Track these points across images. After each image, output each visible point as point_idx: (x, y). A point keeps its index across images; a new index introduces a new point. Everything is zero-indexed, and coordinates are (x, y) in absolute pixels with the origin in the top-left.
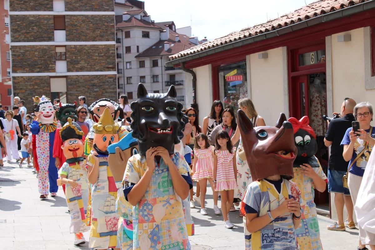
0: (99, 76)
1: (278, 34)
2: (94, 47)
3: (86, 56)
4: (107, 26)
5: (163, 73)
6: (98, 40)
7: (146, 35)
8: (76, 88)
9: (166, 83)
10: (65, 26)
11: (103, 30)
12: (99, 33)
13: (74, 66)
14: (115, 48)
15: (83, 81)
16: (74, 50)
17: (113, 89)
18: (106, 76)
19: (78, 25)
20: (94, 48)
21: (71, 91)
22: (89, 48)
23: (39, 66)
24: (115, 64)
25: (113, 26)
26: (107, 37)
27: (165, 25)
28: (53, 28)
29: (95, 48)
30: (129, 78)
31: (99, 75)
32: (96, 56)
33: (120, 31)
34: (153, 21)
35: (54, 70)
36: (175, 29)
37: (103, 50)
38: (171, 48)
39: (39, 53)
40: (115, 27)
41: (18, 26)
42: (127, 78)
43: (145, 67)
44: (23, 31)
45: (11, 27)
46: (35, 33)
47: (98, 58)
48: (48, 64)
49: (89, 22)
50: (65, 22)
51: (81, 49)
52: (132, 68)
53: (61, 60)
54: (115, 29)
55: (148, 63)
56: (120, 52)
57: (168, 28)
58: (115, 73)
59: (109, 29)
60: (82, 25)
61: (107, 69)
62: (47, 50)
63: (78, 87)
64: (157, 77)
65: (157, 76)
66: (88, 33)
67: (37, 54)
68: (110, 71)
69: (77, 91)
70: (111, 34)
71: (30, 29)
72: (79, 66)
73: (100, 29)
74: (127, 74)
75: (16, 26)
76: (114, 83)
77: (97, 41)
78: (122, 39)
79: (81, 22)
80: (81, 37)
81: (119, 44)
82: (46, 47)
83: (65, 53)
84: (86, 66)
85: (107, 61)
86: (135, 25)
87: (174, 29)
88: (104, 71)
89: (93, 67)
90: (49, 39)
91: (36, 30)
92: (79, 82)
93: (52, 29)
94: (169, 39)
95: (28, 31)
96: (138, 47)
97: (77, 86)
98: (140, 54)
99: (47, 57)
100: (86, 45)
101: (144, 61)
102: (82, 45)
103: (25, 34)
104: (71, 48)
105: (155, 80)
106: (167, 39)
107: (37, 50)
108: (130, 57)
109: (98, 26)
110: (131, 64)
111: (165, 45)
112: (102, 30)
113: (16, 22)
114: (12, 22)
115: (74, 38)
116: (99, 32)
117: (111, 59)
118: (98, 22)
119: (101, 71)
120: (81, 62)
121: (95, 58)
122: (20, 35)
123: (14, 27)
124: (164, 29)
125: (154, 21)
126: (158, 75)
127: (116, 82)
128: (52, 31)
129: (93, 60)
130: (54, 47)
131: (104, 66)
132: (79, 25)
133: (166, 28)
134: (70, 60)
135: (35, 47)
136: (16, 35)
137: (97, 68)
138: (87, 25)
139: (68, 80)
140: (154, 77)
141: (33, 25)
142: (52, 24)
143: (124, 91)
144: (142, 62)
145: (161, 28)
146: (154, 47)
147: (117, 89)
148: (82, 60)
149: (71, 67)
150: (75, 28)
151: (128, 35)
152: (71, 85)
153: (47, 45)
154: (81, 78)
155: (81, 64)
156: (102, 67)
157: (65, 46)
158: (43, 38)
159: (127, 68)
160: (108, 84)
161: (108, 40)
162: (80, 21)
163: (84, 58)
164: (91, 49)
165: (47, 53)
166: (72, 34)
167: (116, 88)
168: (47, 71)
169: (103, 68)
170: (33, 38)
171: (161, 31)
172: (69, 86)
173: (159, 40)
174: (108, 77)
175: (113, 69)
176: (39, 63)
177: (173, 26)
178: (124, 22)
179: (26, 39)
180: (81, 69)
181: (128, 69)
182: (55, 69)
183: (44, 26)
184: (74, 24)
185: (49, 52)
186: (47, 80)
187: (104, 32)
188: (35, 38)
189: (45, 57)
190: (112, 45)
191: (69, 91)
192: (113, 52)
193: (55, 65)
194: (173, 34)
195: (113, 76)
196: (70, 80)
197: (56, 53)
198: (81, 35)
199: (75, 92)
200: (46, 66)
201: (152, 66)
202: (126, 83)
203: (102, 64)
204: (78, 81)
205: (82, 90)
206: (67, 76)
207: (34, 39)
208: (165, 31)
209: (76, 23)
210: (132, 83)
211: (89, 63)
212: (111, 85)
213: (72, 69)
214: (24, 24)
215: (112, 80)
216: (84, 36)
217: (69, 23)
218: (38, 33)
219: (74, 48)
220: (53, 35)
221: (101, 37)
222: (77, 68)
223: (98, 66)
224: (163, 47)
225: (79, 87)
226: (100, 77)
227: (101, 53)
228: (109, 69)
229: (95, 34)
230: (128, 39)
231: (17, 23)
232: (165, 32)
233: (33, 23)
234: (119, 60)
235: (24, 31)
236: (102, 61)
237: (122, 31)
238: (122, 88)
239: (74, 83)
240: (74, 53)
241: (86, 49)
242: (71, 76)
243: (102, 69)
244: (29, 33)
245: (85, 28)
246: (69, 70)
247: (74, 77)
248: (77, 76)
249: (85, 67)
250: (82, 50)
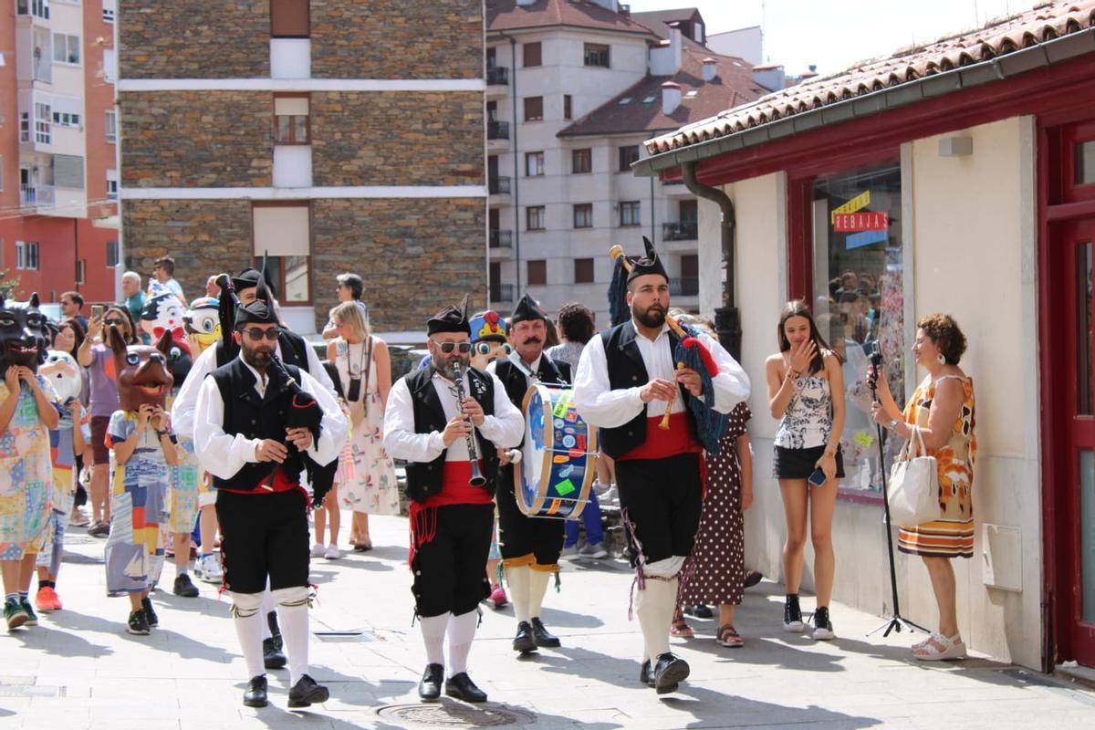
0: (423, 204)
1: (1002, 72)
2: (414, 100)
3: (379, 132)
4: (456, 27)
5: (655, 195)
6: (422, 75)
7: (598, 57)
8: (341, 243)
9: (667, 231)
10: (309, 22)
11: (440, 38)
12: (428, 51)
13: (337, 165)
14: (482, 102)
15: (368, 219)
16: (338, 108)
17: (474, 248)
18: (448, 201)
19: (354, 20)
20: (407, 103)
21: (325, 252)
22: (391, 104)
23: (214, 164)
24: (483, 159)
25: (477, 26)
26: (454, 65)
27: (668, 23)
28: (267, 29)
29: (413, 103)
30: (534, 211)
31: (425, 200)
32: (416, 131)
33: (508, 40)
34: (624, 8)
35: (266, 179)
36: (704, 36)
37: (438, 112)
38: (689, 106)
39: (214, 120)
40: (485, 29)
41: (146, 23)
42: (529, 209)
43: (594, 170)
44: (160, 40)
45: (121, 24)
46: (204, 46)
47: (422, 137)
48: (245, 156)
49: (394, 10)
50: (309, 10)
51: (361, 105)
52: (545, 173)
53: (291, 141)
54: (485, 35)
55: (603, 156)
56: (503, 115)
57: (678, 32)
58: (480, 191)
59: (463, 35)
60: (368, 20)
61: (454, 178)
62: (244, 108)
63: (350, 241)
64: (632, 208)
65: (634, 204)
66: (389, 49)
67: (210, 123)
68: (464, 184)
69: (345, 252)
70: (468, 52)
71: (188, 33)
72: (354, 165)
73: (431, 35)
74: (530, 193)
75: (137, 21)
76: (475, 228)
77: (421, 78)
78: (514, 70)
79: (363, 10)
80: (366, 63)
81: (497, 90)
82: (241, 98)
83: (307, 117)
84: (378, 168)
85: (455, 151)
86: (559, 20)
87: (698, 38)
88: (444, 185)
89: (403, 169)
90: (251, 70)
91: (207, 37)
92: (353, 224)
93: (264, 33)
94: (680, 73)
95: (182, 41)
96: (568, 99)
97: (348, 238)
98: (575, 125)
99: (242, 132)
100: (380, 93)
101: (588, 152)
102: (368, 92)
103: (170, 52)
104: (329, 102)
105: (628, 218)
106: (673, 72)
107: (211, 108)
108: (541, 136)
109: (425, 24)
110: (542, 160)
111: (665, 92)
112: (438, 41)
113: (140, 8)
114: (126, 8)
115: (339, 67)
116: (427, 46)
117: (466, 144)
118: (423, 12)
119: (433, 183)
120: (361, 153)
121: (411, 136)
122: (150, 55)
123: (133, 24)
124: (661, 35)
125: (628, 6)
126: (638, 202)
127: (484, 224)
128: (261, 40)
129: (403, 147)
130: (269, 96)
131: (442, 166)
132: (359, 20)
133: (671, 31)
134: (324, 143)
135: (204, 97)
136: (140, 54)
137: (416, 175)
138: (387, 21)
139: (314, 213)
140: (625, 206)
141: (198, 18)
142: (263, 16)
143: (515, 257)
144: (580, 154)
145: (652, 33)
146: (626, 101)
147: (485, 249)
148: (365, 143)
149: (327, 170)
150: (343, 32)
151: (533, 56)
152: (326, 231)
153: (247, 91)
154: (361, 208)
155: (361, 158)
156: (437, 171)
157: (306, 94)
158: (231, 64)
159: (528, 174)
160: (455, 231)
161: (458, 75)
162: (362, 7)
163: (372, 137)
164: (399, 108)
165: (244, 119)
166: (334, 53)
167: (485, 244)
168: (242, 183)
169: (440, 175)
170: (195, 66)
171: (653, 44)
172: (320, 237)
173: (644, 75)
174: (457, 206)
175: (474, 176)
176: (217, 154)
177: (698, 26)
178: (522, 11)
179: (171, 68)
180: (363, 177)
181: (534, 177)
182: (270, 174)
183: (237, 25)
184: (341, 17)
185: (254, 117)
186: (243, 215)
187: (445, 47)
188: (204, 67)
189: (237, 132)
190: (471, 91)
191: (318, 253)
192: (477, 116)
193: (273, 162)
194: (696, 56)
195: (473, 203)
196: (322, 216)
197: (276, 118)
198: (363, 55)
199: (341, 258)
200: (241, 164)
201: (617, 167)
202: (523, 226)
203: (435, 159)
204: (352, 219)
205: (364, 250)
206: (314, 200)
207: (200, 68)
208: (667, 42)
209: (347, 14)
210: (543, 229)
211: (391, 157)
212: (467, 234)
213: (330, 176)
214: (167, 16)
215: (469, 215)
216: (374, 58)
217: (324, 14)
218: (215, 47)
219: (338, 102)
220: (268, 55)
221: (435, 63)
222: (347, 172)
223: (420, 166)
224: (659, 101)
225: (354, 239)
226: (427, 206)
227: (433, 122)
228: (462, 178)
229: (412, 54)
230: (533, 72)
231: (142, 11)
232: (667, 46)
233: (196, 12)
234: (499, 144)
235: (165, 41)
236: (435, 150)
237: (513, 42)
238: (509, 246)
239: (337, 225)
240: (338, 121)
241: (381, 105)
242: (325, 200)
243: (435, 178)
244: (183, 46)
245: (379, 32)
246: (318, 180)
247: (336, 203)
248: (348, 200)
249: (376, 170)
250: (366, 110)
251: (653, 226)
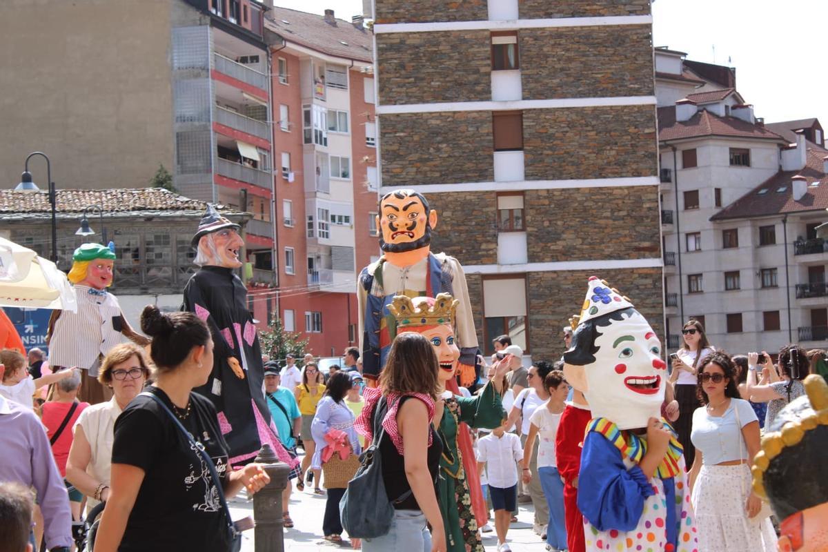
0: (613, 273)
2: (602, 194)
3: (578, 220)
4: (635, 136)
5: (789, 264)
6: (610, 175)
7: (740, 159)
8: (551, 305)
9: (799, 291)
10: (523, 138)
11: (623, 146)
12: (613, 156)
13: (546, 246)
14: (657, 194)
15: (570, 287)
16: (546, 202)
17: (654, 307)
18: (632, 270)
19: (557, 135)
20: (598, 197)
21: (538, 313)
22: (586, 197)
23: (453, 248)
24: (659, 238)
25: (652, 136)
26: (634, 166)
27: (794, 131)
28: (491, 145)
29: (604, 197)
30: (694, 278)
31: (615, 270)
32: (607, 218)
33: (670, 148)
34: (759, 120)
35: (492, 258)
36: (823, 140)
37: (623, 202)
38: (813, 193)
39: (453, 215)
40: (658, 137)
41: (400, 144)
42: (690, 277)
43: (740, 244)
44: (411, 156)
45: (381, 145)
46: (444, 159)
47: (611, 222)
48: (476, 240)
49: (587, 126)
50: (522, 129)
51: (564, 199)
52: (703, 249)
53: (511, 230)
54: (658, 144)
55: (747, 234)
56: (670, 206)
57: (803, 137)
58: (657, 262)
59: (641, 143)
60: (568, 134)
61: (635, 253)
62: (475, 205)
63: (557, 304)
64: (771, 274)
65: (773, 271)
66: (584, 156)
67: (449, 217)
68: (644, 257)
69: (554, 313)
70: (645, 156)
71: (432, 150)
72: (560, 245)
73: (616, 144)
74: (690, 265)
75: (394, 143)
76: (654, 291)
77: (609, 177)
78: (675, 171)
79: (564, 127)
80: (567, 167)
81: (667, 186)
82: (472, 197)
83: (523, 210)
84: (578, 247)
85: (636, 232)
86: (710, 132)
87: (818, 141)
88: (629, 259)
89: (597, 247)
90: (479, 176)
91: (446, 152)
92: (559, 291)
93: (490, 148)
94: (805, 168)
95: (427, 156)
96: (718, 191)
97: (556, 301)
98: (724, 211)
99: (474, 223)
100: (578, 189)
101: (735, 231)
102: (569, 189)
103: (418, 164)
104: (539, 197)
105: (768, 282)
106: (800, 168)
107: (450, 206)
108: (698, 220)
109: (611, 136)
110: (699, 238)
111: (795, 184)
112: (621, 148)
113: (396, 132)
114: (385, 133)
115: (546, 171)
116: (613, 153)
117: (645, 226)
118: (610, 126)
119: (620, 258)
120: (564, 236)
121: (603, 222)
122: (404, 167)
123: (391, 145)
124: (789, 140)
125: (762, 119)
126: (776, 269)
127: (661, 288)
128: (486, 153)
129: (596, 230)
130: (493, 195)
131: (627, 244)
132: (561, 135)
133: (797, 136)
134: (536, 230)
135: (445, 198)
136: (396, 167)
137: (607, 251)
138: (582, 135)
139: (530, 283)
140: (766, 272)
141: (439, 139)
142: (488, 134)
143: (680, 314)
144: (729, 234)
145: (782, 139)
146: (763, 191)
147: (662, 307)
148: (567, 229)
149: (539, 250)
150: (548, 145)
151: (690, 160)
152: (539, 296)
153: (476, 192)
154: (566, 278)
155: (565, 240)
156: (623, 248)
157: (521, 193)
158: (464, 172)
159: (688, 250)
160: (638, 294)
161: (638, 174)
162: (563, 125)
163: (572, 223)
164: (593, 201)
165: (475, 213)
166: (542, 161)
167: (662, 303)
168: (475, 262)
169: (626, 250)
170: (438, 174)
171: (784, 147)
172: (534, 302)
173: (777, 171)
174: (640, 274)
175: (653, 251)
176: (455, 240)
177: (818, 132)
178: (682, 126)
179: (419, 176)
180: (566, 255)
181: (693, 252)
182: (496, 254)
183: (468, 142)
184: (546, 133)
185: (481, 211)
186: (475, 286)
187: (627, 153)
188: (444, 175)
189: (469, 223)
190: (649, 186)
191: (533, 314)
192: (652, 205)
193: (497, 245)
194: (818, 155)
195: (652, 272)
196: (535, 285)
197: (499, 212)
198: (564, 162)
199: (550, 317)
200: (473, 248)
201: (758, 242)
202: (685, 290)
203: (622, 239)
204: (558, 286)
205: (568, 310)
206: (529, 273)
207: (441, 176)
208: (795, 145)
209: (551, 131)
210: (702, 292)
211: (588, 238)
212: (648, 296)
213: (541, 254)
214: (416, 138)
215: (649, 281)
216: (573, 164)
217: (534, 131)
218: (452, 160)
219: (545, 198)
220: (492, 164)
221: (619, 165)
222: (554, 250)
223: (610, 245)
224: (790, 190)
225: (560, 302)
226: (616, 275)
227: (620, 211)
228: (642, 252)
229: (602, 159)
230: (690, 172)
231: (397, 135)
232: (795, 147)
233: (438, 134)
234: (669, 227)
235: (414, 157)
236: (621, 232)
237: (674, 150)
238: (675, 305)
239: (547, 291)
240: (546, 213)
241: (579, 199)
242: (537, 273)
243: (621, 254)
244: (428, 160)
245: (576, 143)
246: (532, 258)
247: (546, 275)
248: (555, 272)
249: (576, 249)
250: (567, 203)
251: (788, 287)
